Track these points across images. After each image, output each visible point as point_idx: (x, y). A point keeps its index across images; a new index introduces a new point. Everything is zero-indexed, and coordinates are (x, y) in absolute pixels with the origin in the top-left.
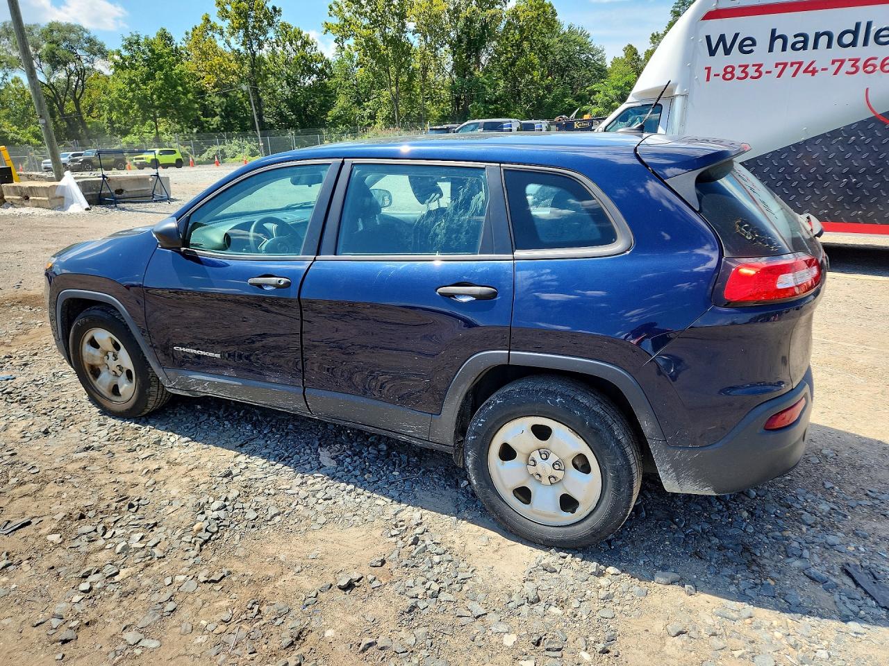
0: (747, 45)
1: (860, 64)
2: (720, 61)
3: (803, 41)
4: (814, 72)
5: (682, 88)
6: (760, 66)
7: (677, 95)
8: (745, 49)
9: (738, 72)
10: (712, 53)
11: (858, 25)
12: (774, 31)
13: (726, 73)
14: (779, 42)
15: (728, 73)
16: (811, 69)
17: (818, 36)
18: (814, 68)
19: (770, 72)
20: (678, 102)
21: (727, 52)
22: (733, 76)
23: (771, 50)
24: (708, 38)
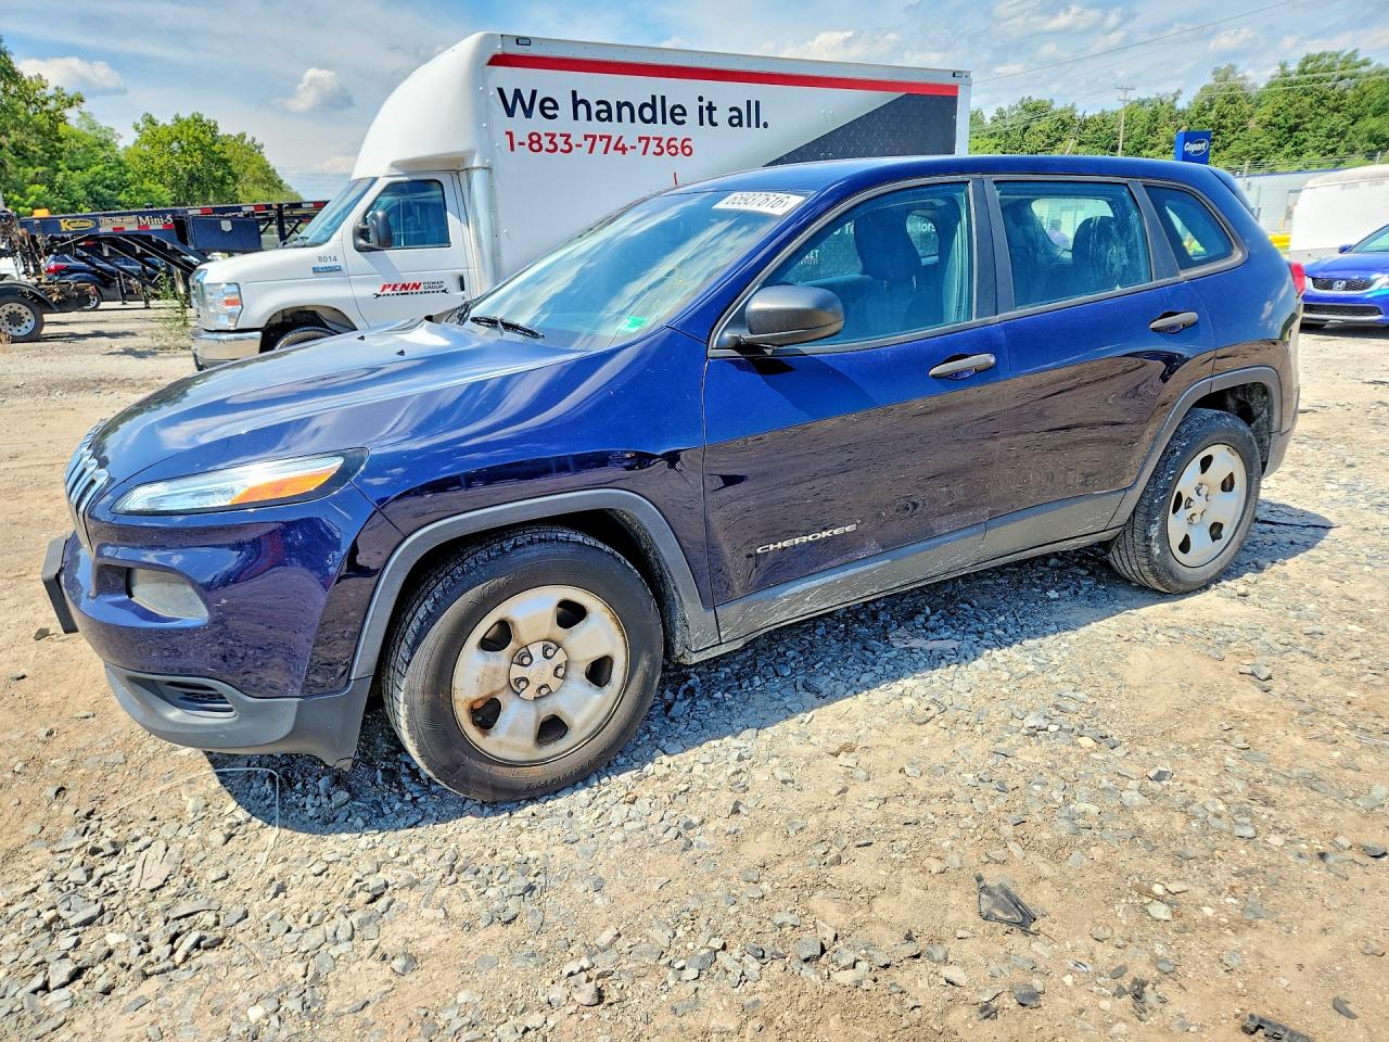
0: (548, 108)
1: (664, 144)
2: (522, 126)
3: (607, 112)
4: (624, 150)
5: (483, 158)
6: (569, 136)
7: (477, 168)
8: (547, 112)
9: (545, 141)
10: (510, 112)
11: (654, 98)
12: (574, 93)
13: (532, 142)
14: (582, 109)
15: (534, 142)
16: (620, 146)
17: (620, 106)
18: (623, 145)
19: (580, 146)
20: (478, 179)
21: (528, 113)
22: (541, 148)
23: (576, 118)
24: (501, 91)
